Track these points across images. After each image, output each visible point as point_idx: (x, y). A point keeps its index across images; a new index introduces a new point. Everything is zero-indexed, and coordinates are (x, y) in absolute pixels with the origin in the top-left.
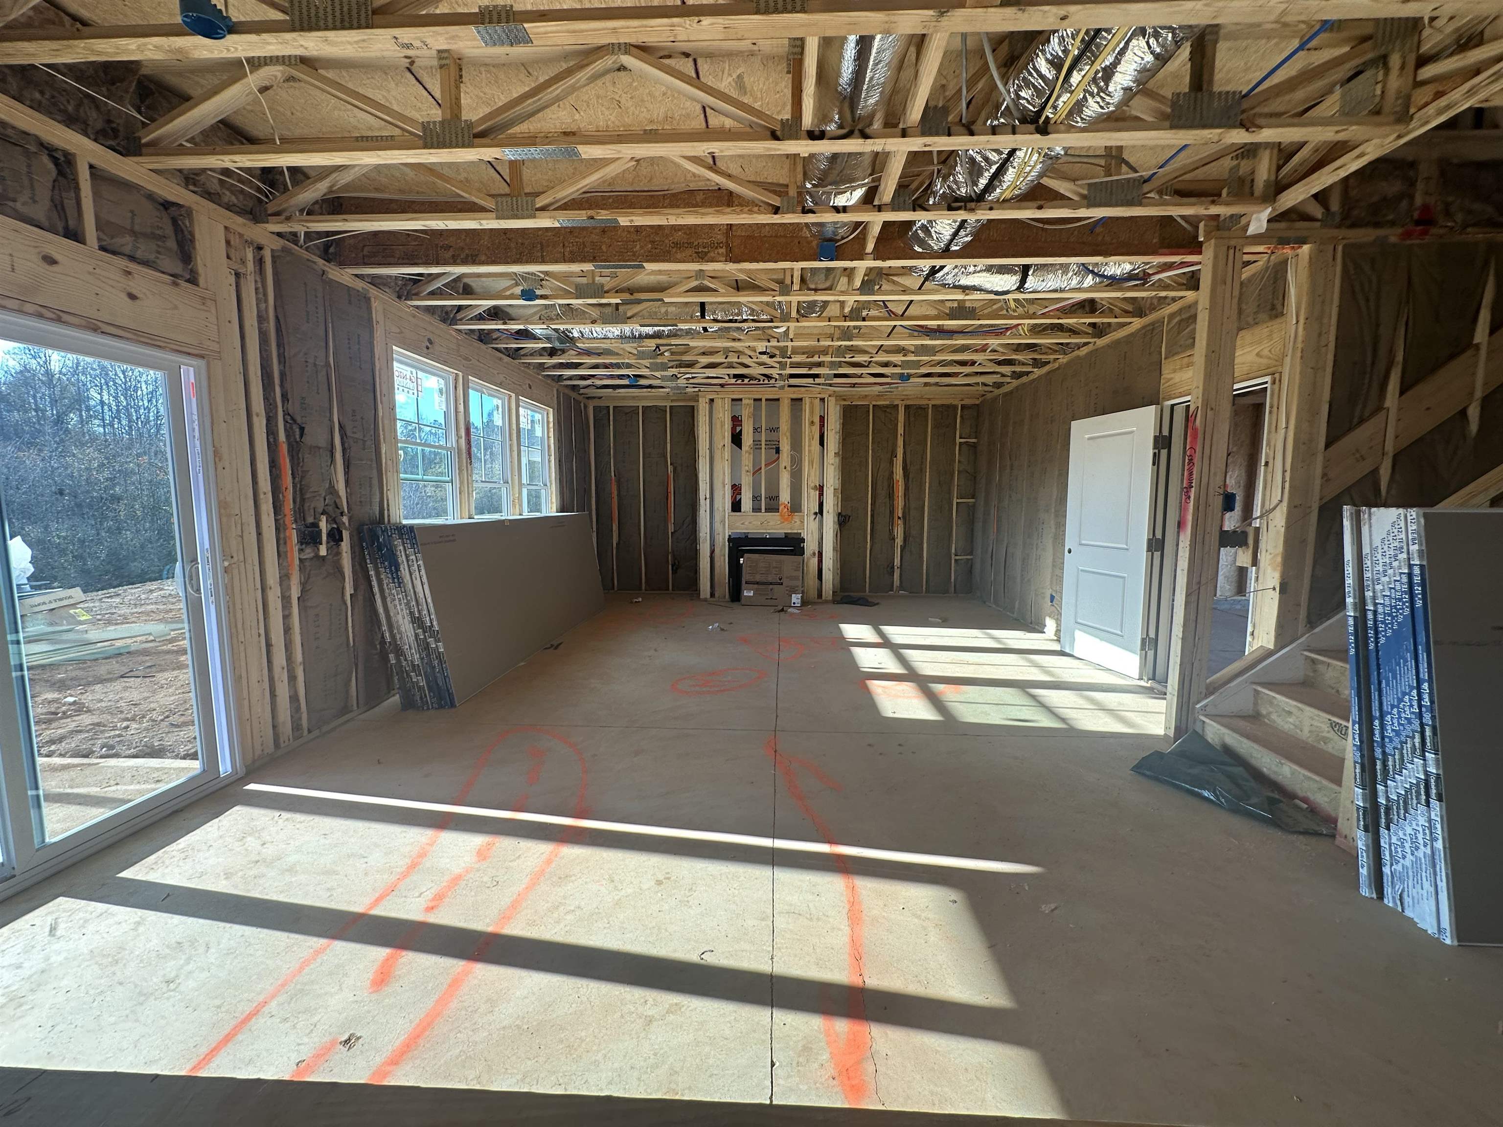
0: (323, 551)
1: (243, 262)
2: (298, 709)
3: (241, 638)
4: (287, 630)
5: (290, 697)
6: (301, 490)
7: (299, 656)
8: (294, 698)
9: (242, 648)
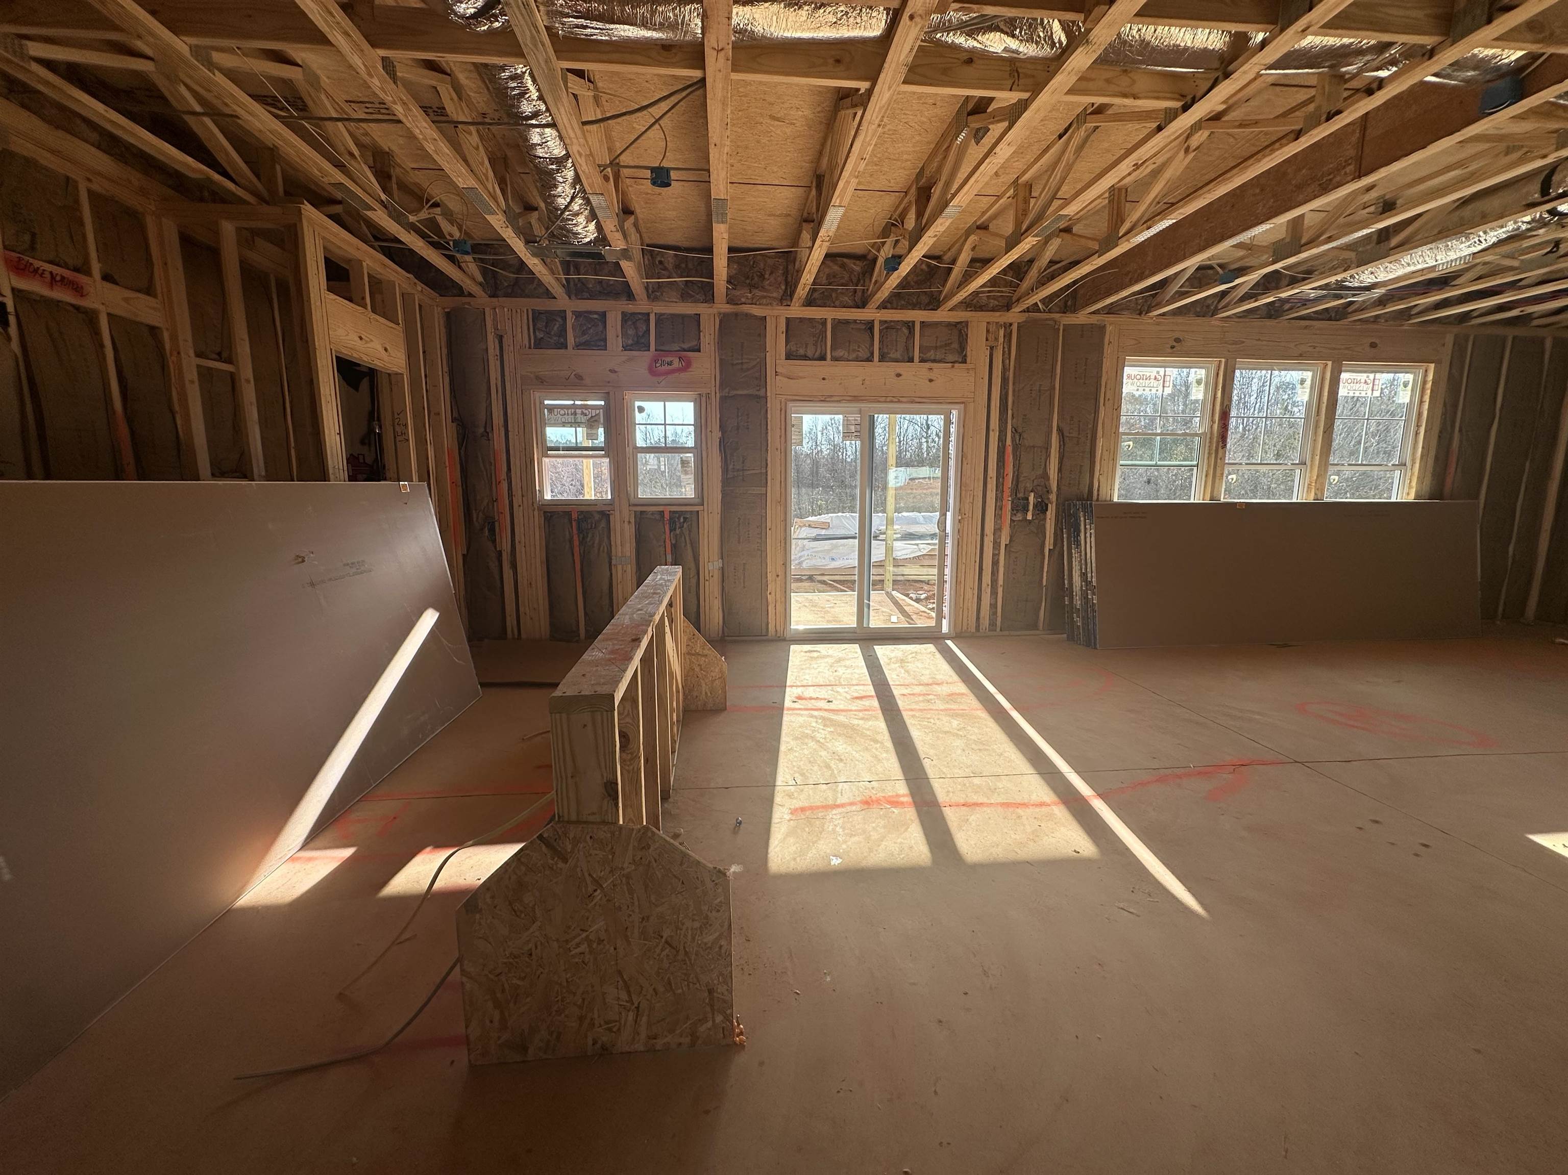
0: (1029, 517)
1: (996, 339)
2: (995, 613)
3: (964, 561)
4: (995, 563)
5: (990, 604)
6: (1018, 475)
7: (1001, 582)
8: (993, 606)
9: (964, 567)
